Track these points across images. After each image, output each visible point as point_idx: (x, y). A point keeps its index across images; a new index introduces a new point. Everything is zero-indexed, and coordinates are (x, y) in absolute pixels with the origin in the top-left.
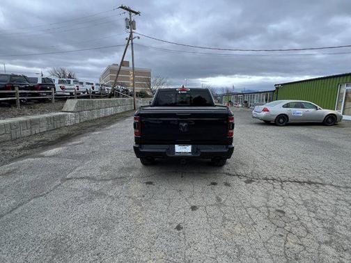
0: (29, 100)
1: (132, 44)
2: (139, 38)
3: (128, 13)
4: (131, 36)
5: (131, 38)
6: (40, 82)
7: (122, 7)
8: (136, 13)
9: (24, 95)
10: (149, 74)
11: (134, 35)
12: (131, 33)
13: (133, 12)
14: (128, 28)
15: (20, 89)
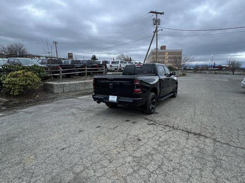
0: (94, 73)
1: (157, 35)
2: (162, 30)
3: (155, 15)
4: (156, 30)
5: (156, 31)
6: (101, 63)
7: (151, 12)
8: (161, 14)
9: (91, 70)
10: (180, 53)
11: (158, 29)
12: (157, 27)
13: (159, 13)
14: (155, 24)
15: (88, 67)
